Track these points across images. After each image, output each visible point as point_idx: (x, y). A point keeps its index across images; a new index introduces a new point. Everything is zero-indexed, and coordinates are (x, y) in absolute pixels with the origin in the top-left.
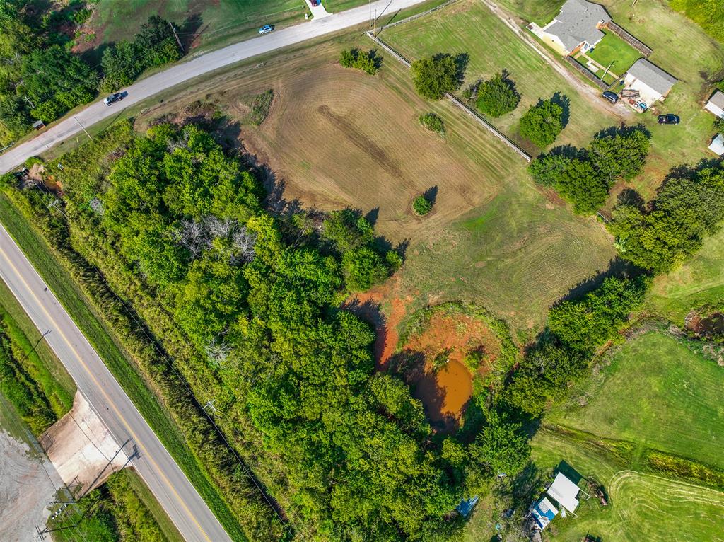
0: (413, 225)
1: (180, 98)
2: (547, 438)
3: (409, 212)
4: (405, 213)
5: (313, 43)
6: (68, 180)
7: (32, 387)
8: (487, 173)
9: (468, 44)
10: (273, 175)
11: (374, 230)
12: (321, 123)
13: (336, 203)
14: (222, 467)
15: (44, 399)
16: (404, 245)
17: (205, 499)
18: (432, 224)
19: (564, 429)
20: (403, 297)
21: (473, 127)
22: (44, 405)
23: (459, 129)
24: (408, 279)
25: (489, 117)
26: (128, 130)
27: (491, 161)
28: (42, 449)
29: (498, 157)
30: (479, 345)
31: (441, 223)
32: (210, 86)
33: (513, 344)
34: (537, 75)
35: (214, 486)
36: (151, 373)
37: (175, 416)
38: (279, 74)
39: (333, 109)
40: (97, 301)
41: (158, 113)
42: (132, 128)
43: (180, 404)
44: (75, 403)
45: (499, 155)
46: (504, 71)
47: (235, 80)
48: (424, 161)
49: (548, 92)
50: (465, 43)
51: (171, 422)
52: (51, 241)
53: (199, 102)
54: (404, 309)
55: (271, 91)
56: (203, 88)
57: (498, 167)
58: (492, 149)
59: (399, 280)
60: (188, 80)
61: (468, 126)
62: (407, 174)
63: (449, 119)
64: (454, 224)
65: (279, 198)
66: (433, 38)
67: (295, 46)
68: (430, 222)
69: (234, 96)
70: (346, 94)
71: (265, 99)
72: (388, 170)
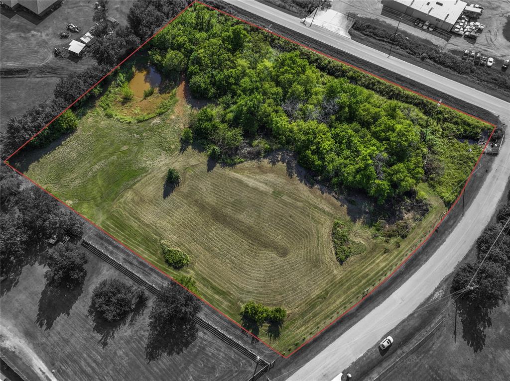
0: (178, 165)
1: (422, 237)
3: (184, 173)
4: (187, 173)
6: (456, 145)
8: (121, 219)
10: (301, 180)
12: (280, 237)
13: (242, 169)
18: (164, 168)
21: (136, 264)
24: (176, 128)
25: (121, 278)
29: (113, 238)
30: (125, 105)
31: (157, 171)
32: (403, 255)
33: (103, 107)
35: (257, 22)
37: (292, 41)
38: (342, 285)
39: (273, 255)
40: (373, 79)
41: (431, 218)
42: (442, 198)
44: (348, 34)
45: (111, 240)
46: (105, 345)
48: (178, 219)
49: (58, 328)
51: (293, 38)
52: (431, 104)
53: (404, 237)
55: (341, 262)
56: (409, 253)
58: (118, 244)
61: (141, 263)
62: (191, 204)
64: (147, 172)
65: (288, 164)
68: (166, 169)
69: (373, 250)
70: (268, 274)
71: (341, 252)
72: (208, 204)
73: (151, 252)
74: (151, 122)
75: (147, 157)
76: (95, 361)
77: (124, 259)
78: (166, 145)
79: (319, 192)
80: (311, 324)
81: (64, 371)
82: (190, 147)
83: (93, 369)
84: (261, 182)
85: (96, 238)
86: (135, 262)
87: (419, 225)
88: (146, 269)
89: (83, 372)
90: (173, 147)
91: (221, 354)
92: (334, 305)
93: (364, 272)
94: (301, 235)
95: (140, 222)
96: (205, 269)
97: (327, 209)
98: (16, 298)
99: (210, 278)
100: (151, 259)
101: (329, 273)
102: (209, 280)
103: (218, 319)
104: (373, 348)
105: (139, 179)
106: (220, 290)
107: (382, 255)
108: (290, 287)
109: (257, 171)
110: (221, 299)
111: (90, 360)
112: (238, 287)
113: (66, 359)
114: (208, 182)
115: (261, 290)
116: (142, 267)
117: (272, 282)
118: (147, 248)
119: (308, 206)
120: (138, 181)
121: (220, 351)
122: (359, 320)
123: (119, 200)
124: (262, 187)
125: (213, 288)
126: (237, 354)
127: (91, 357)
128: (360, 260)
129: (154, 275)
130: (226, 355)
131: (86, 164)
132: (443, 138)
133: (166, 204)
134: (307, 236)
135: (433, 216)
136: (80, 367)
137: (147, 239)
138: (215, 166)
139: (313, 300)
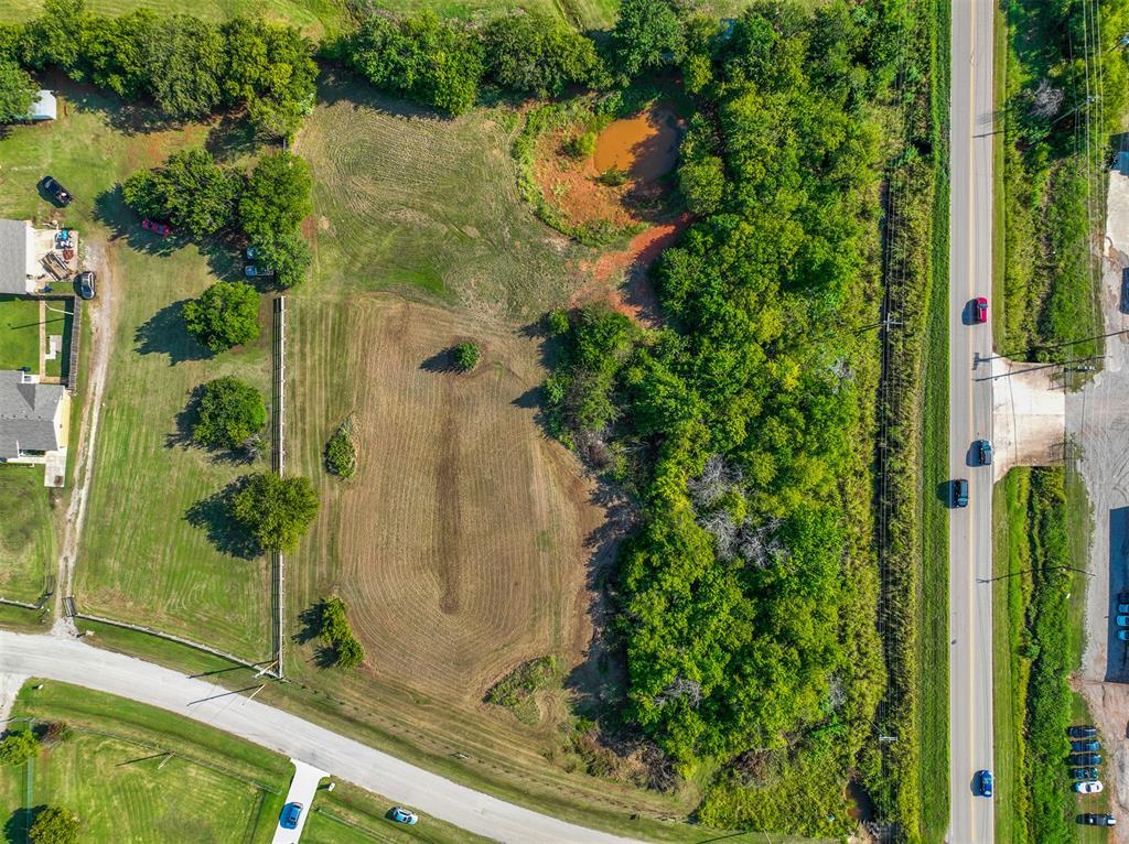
0: (495, 345)
1: (607, 800)
2: (588, 16)
3: (486, 367)
4: (490, 369)
5: (364, 732)
6: (833, 790)
7: (1036, 531)
8: (348, 328)
9: (168, 533)
10: (591, 563)
11: (545, 382)
12: (471, 587)
13: (554, 455)
14: (910, 275)
15: (1031, 507)
16: (529, 331)
17: (948, 258)
18: (474, 326)
19: (563, 10)
20: (590, 275)
21: (298, 404)
22: (1036, 498)
23: (317, 418)
24: (564, 289)
25: (265, 398)
26: (709, 804)
27: (326, 340)
28: (1066, 448)
29: (313, 338)
30: (560, 158)
31: (464, 319)
32: (556, 784)
33: (528, 124)
34: (136, 401)
35: (930, 263)
36: (907, 438)
37: (917, 366)
38: (453, 718)
39: (437, 594)
40: (909, 577)
41: (653, 800)
42: (703, 804)
43: (903, 376)
44: (1006, 470)
45: (309, 338)
46: (170, 445)
47: (514, 763)
48: (404, 414)
49: (152, 366)
50: (172, 538)
51: (926, 364)
52: (908, 710)
53: (589, 771)
54: (602, 260)
55: (488, 699)
56: (566, 791)
57: (327, 325)
58: (308, 354)
59: (574, 297)
60: (574, 823)
61: (303, 410)
62: (440, 416)
63: (314, 443)
64: (451, 303)
65: (611, 524)
66: (204, 586)
67: (391, 748)
68: (475, 332)
69: (538, 736)
70: (402, 603)
71: (504, 691)
72: (457, 443)
73: (327, 411)
74: (550, 236)
75: (478, 284)
76: (145, 448)
77: (293, 381)
78: (520, 297)
79: (587, 606)
80: (369, 703)
81: (111, 418)
82: (542, 340)
83: (136, 453)
84: (549, 501)
85: (298, 311)
86: (299, 400)
87: (628, 787)
88: (300, 425)
89: (126, 444)
90: (525, 311)
91: (256, 607)
92: (416, 720)
93: (494, 739)
94: (495, 616)
95: (362, 359)
96: (352, 509)
97: (565, 633)
98: (152, 273)
99: (345, 524)
100: (317, 422)
101: (461, 690)
102: (342, 526)
103: (296, 572)
104: (388, 800)
105: (431, 300)
106: (337, 549)
107: (538, 753)
108: (404, 646)
109: (567, 482)
110: (324, 560)
111: (142, 441)
112: (356, 572)
113: (126, 408)
114: (495, 416)
115: (373, 607)
116: (299, 415)
117: (394, 615)
118: (330, 402)
119: (551, 600)
120: (426, 303)
121: (258, 603)
122: (416, 765)
123: (376, 298)
124: (541, 510)
125: (333, 539)
126: (268, 629)
127: (147, 440)
128: (509, 724)
129: (298, 442)
130: (258, 613)
131: (401, 192)
132: (837, 760)
133: (416, 376)
134: (498, 627)
135: (657, 803)
136: (128, 435)
137: (343, 391)
138: (530, 406)
139: (405, 688)
